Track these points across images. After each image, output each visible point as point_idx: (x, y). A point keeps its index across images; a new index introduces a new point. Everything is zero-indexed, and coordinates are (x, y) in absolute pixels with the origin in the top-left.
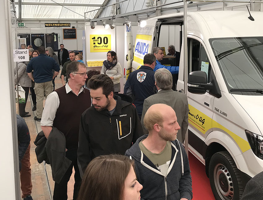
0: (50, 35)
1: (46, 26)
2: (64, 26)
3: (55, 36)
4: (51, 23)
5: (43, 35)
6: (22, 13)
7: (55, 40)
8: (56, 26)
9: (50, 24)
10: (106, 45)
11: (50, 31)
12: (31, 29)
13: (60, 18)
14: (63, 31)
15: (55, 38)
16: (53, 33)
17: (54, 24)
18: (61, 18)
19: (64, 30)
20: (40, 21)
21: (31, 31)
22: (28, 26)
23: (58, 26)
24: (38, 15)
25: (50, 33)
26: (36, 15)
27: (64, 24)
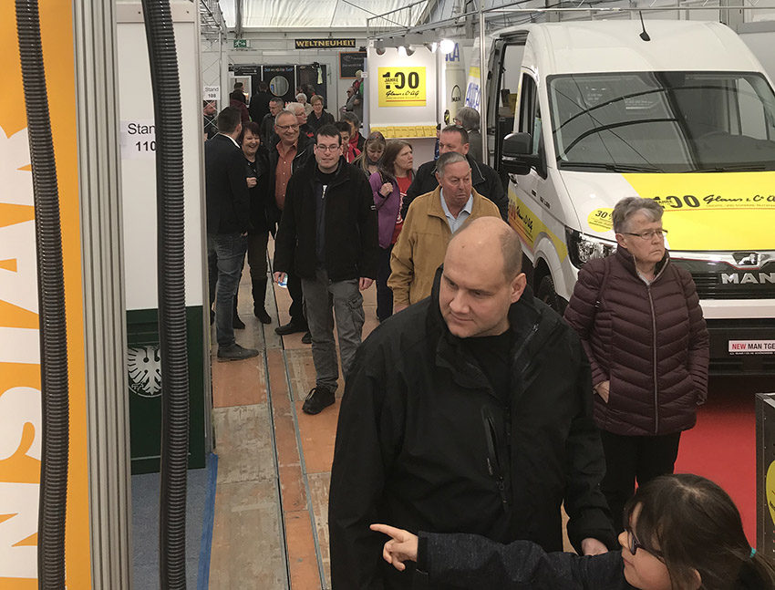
0: (308, 67)
1: (297, 47)
2: (340, 46)
3: (320, 71)
4: (309, 40)
5: (292, 69)
6: (245, 14)
7: (320, 82)
8: (322, 47)
9: (306, 41)
10: (416, 90)
11: (307, 57)
12: (264, 53)
13: (333, 26)
14: (338, 58)
15: (320, 76)
16: (316, 63)
17: (315, 42)
18: (336, 26)
19: (342, 55)
20: (285, 33)
21: (264, 58)
22: (257, 45)
23: (325, 47)
24: (281, 18)
25: (308, 63)
26: (275, 18)
27: (339, 40)
